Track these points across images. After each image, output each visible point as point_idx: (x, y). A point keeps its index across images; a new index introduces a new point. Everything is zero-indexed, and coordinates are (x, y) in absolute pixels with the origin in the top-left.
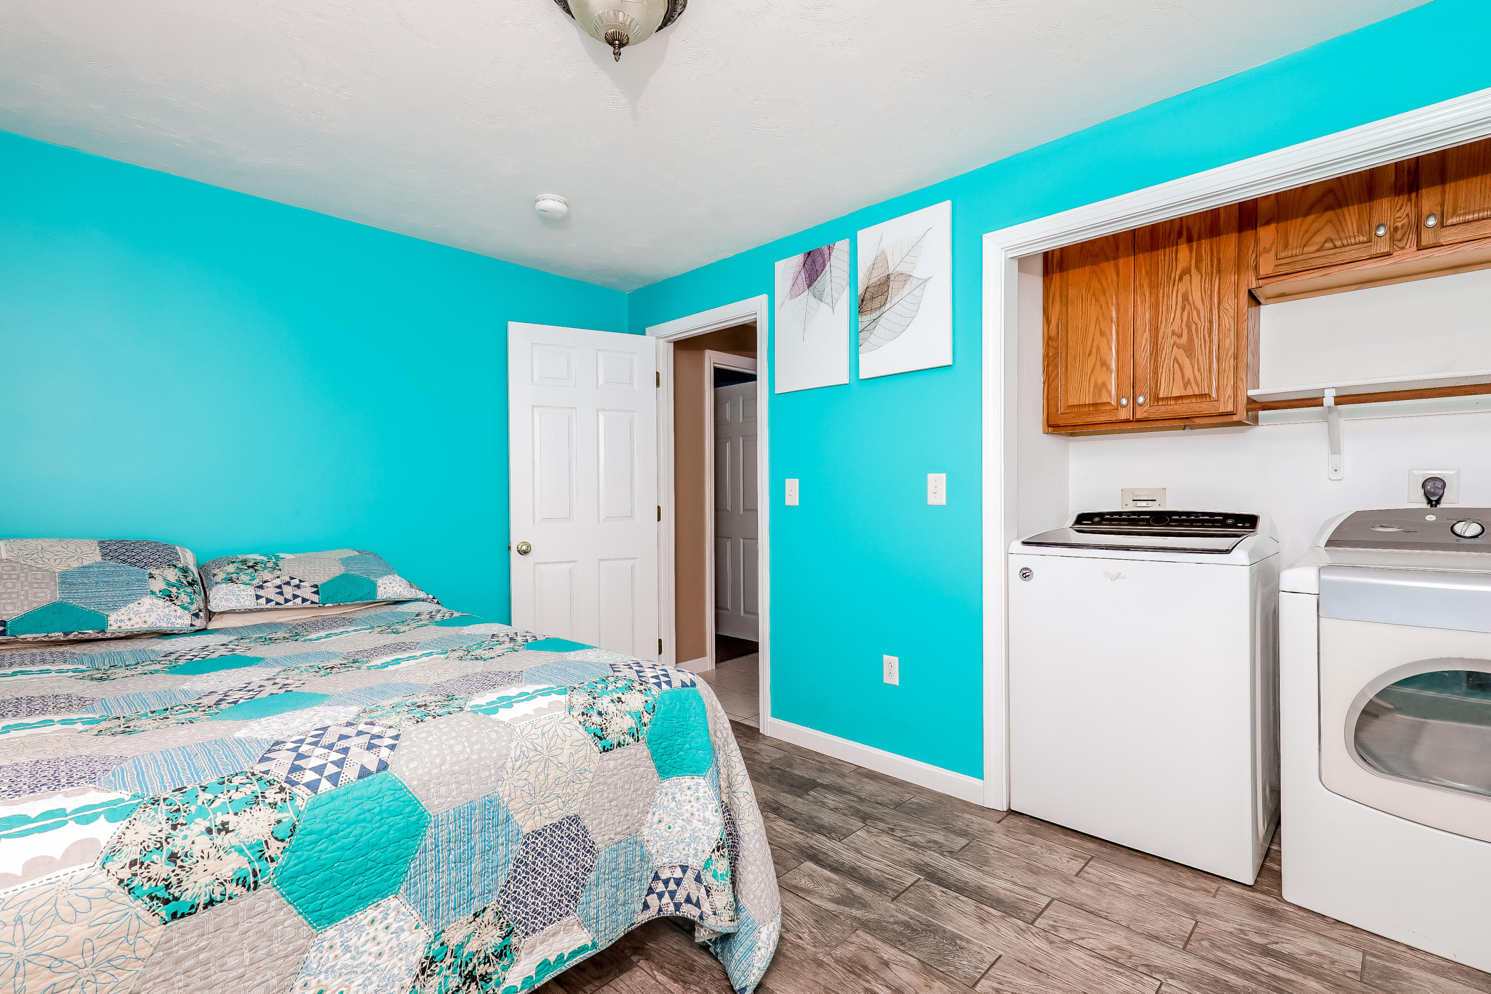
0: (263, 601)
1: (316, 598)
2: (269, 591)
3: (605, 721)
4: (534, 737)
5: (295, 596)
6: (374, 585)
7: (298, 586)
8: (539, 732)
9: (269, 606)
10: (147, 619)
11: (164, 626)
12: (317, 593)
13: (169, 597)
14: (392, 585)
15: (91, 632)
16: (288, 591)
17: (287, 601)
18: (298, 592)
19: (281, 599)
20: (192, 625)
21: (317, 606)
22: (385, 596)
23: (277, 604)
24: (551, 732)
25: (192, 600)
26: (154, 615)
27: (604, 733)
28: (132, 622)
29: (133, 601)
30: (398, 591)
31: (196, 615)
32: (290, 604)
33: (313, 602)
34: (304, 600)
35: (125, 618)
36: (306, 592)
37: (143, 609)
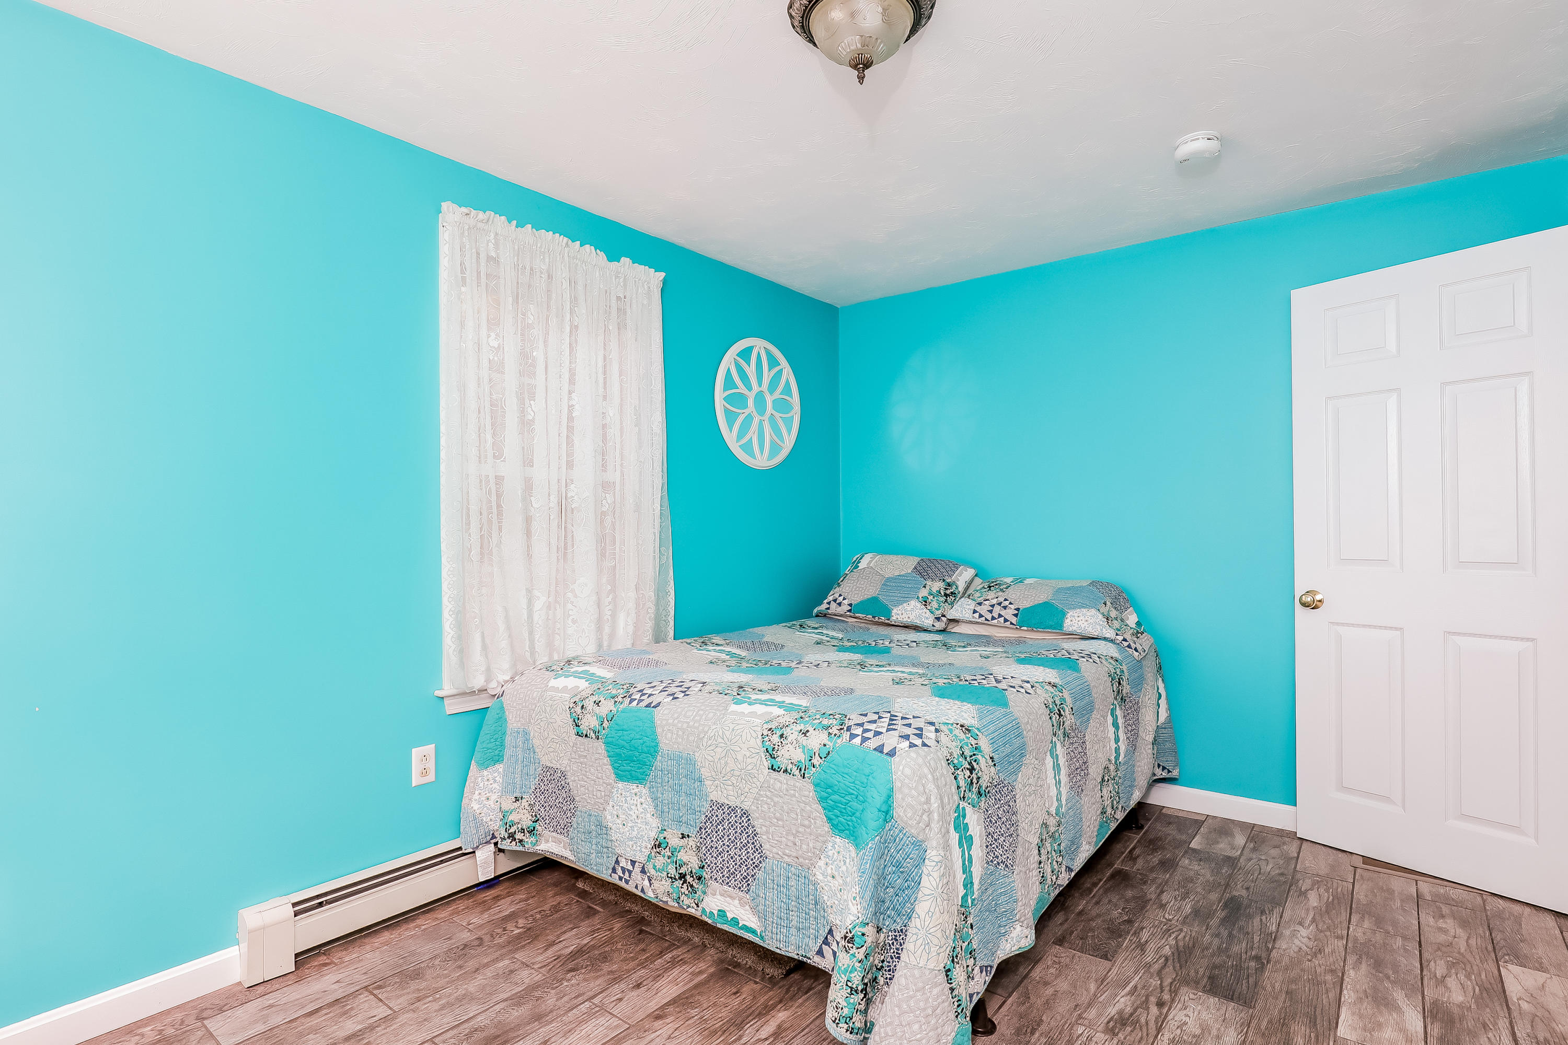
0: (977, 615)
1: (1014, 620)
2: (983, 610)
3: (780, 744)
4: (727, 728)
5: (1000, 616)
6: (1063, 615)
7: (1005, 608)
8: (732, 726)
9: (980, 620)
10: (910, 615)
11: (918, 622)
12: (1016, 615)
13: (925, 602)
14: (1079, 619)
15: (883, 618)
16: (997, 609)
17: (993, 618)
18: (1002, 613)
19: (989, 616)
20: (933, 626)
21: (1015, 627)
22: (1071, 629)
23: (986, 620)
24: (739, 731)
25: (939, 606)
26: (914, 614)
27: (774, 753)
28: (903, 616)
29: (905, 602)
30: (1083, 626)
31: (938, 619)
32: (995, 621)
33: (1012, 623)
34: (1006, 620)
35: (900, 612)
36: (1009, 613)
37: (909, 609)
